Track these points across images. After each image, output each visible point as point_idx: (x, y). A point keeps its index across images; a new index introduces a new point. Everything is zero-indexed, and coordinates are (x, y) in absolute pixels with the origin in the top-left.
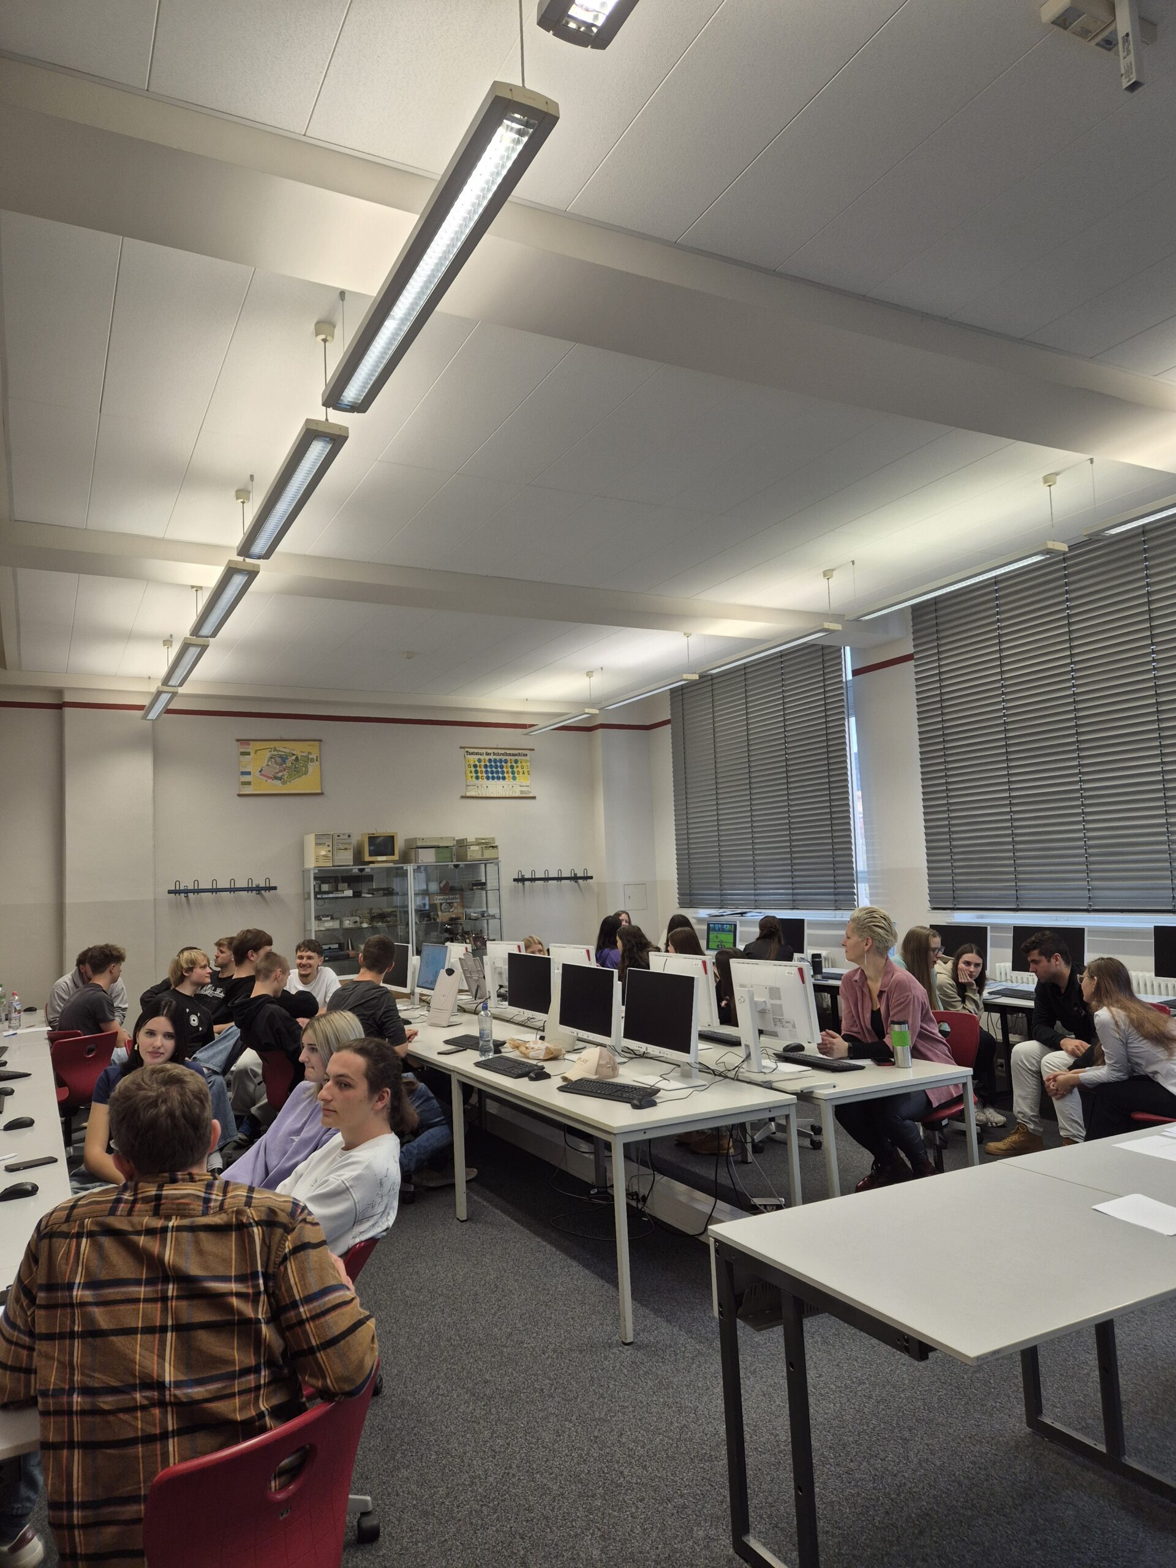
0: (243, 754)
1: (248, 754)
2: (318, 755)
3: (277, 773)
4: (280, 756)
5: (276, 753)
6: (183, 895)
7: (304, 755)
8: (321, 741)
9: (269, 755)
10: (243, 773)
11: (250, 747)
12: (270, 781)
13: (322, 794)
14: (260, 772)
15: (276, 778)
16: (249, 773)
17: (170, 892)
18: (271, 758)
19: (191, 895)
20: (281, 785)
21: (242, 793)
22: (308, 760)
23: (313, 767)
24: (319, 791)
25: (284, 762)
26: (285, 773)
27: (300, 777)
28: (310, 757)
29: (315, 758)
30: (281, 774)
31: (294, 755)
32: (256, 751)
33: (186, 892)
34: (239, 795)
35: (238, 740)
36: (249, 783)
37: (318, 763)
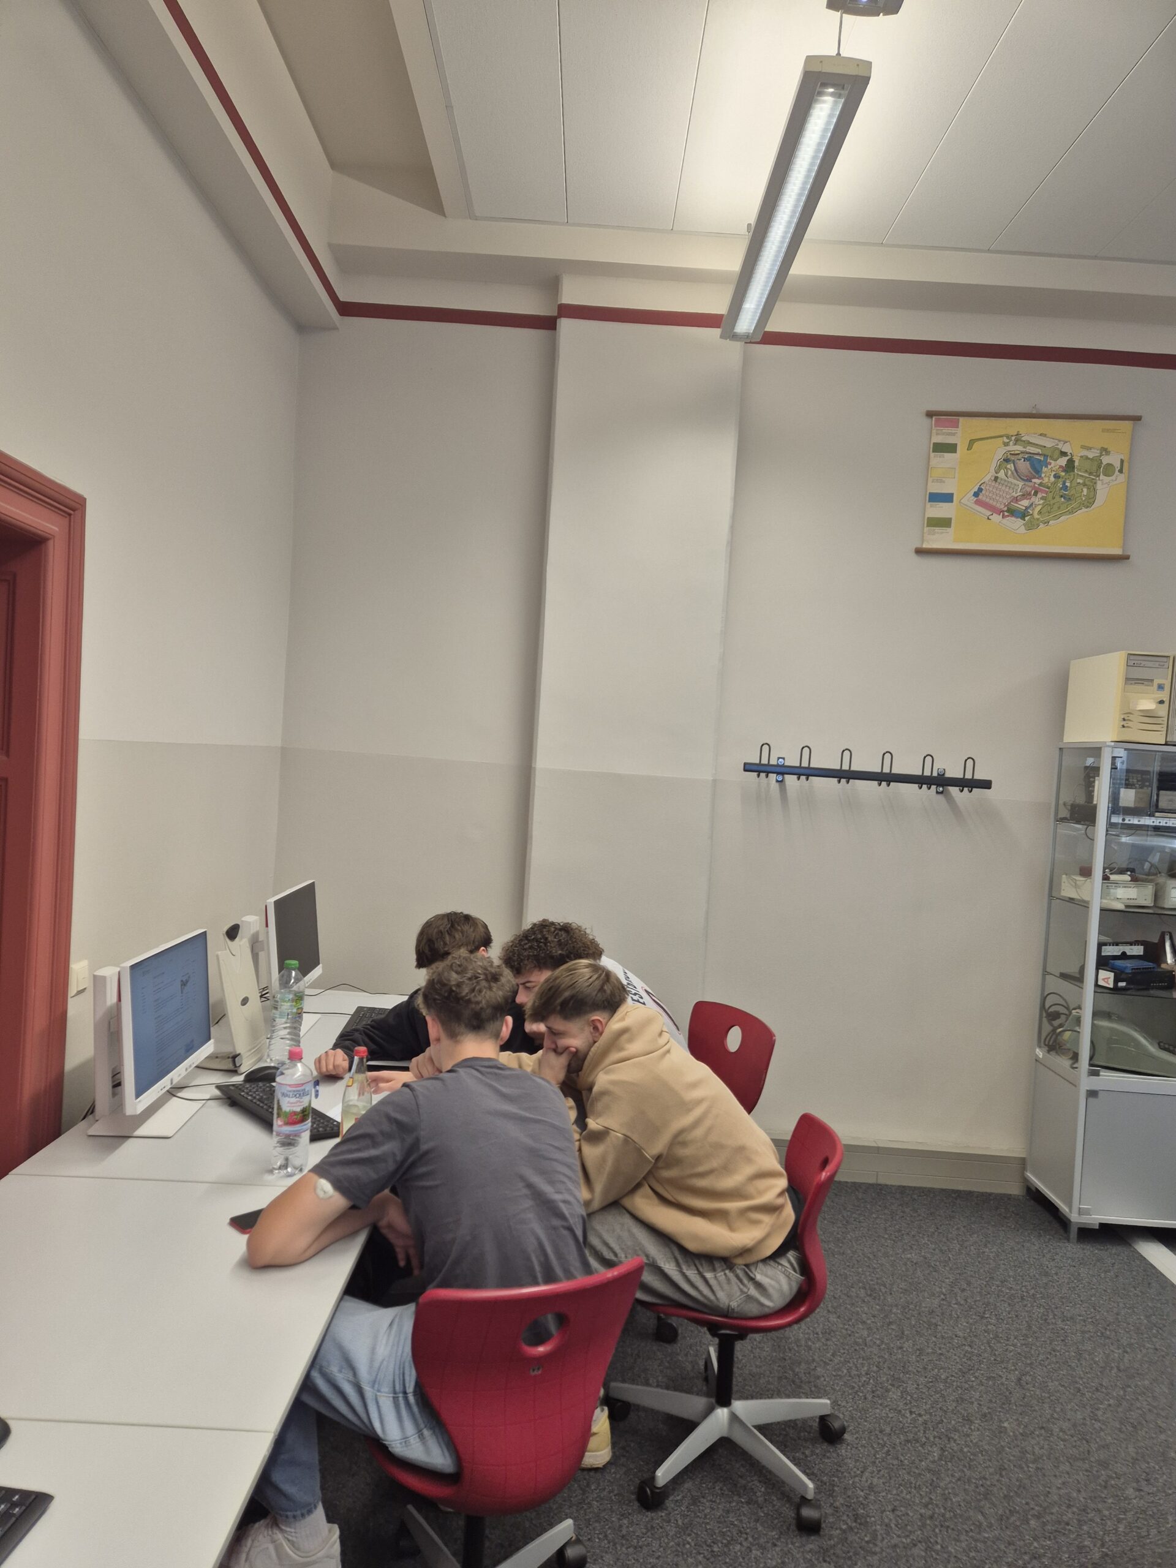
0: (940, 448)
1: (951, 448)
2: (1125, 458)
3: (1016, 500)
4: (1030, 458)
5: (1019, 448)
6: (773, 777)
7: (1091, 455)
8: (1138, 419)
9: (1000, 453)
10: (935, 498)
11: (959, 431)
12: (996, 518)
13: (1124, 558)
14: (976, 494)
15: (1012, 512)
16: (948, 498)
17: (748, 768)
18: (1007, 460)
19: (790, 780)
20: (1023, 530)
21: (925, 546)
22: (1099, 468)
23: (1108, 489)
24: (1118, 551)
25: (1037, 472)
26: (1037, 500)
27: (1072, 512)
28: (1106, 460)
29: (1117, 465)
30: (1025, 503)
31: (1064, 454)
32: (972, 442)
33: (782, 771)
34: (920, 552)
35: (930, 414)
36: (945, 523)
37: (1122, 478)
